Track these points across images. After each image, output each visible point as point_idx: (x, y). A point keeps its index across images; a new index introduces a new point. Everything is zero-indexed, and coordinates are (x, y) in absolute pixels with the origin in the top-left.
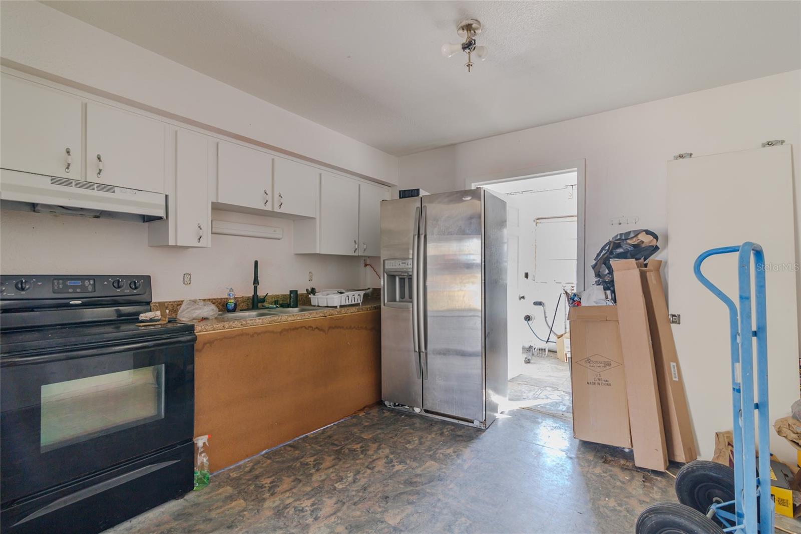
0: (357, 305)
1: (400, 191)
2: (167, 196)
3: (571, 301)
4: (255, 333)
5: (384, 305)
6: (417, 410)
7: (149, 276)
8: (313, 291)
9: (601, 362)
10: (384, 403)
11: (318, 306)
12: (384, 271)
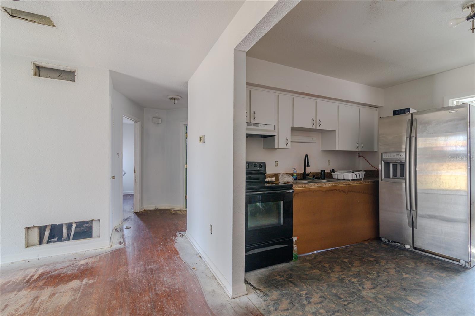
0: (361, 179)
1: (394, 111)
2: (275, 126)
4: (315, 191)
5: (382, 180)
6: (408, 247)
7: (265, 162)
8: (333, 171)
10: (381, 240)
11: (338, 179)
12: (382, 160)
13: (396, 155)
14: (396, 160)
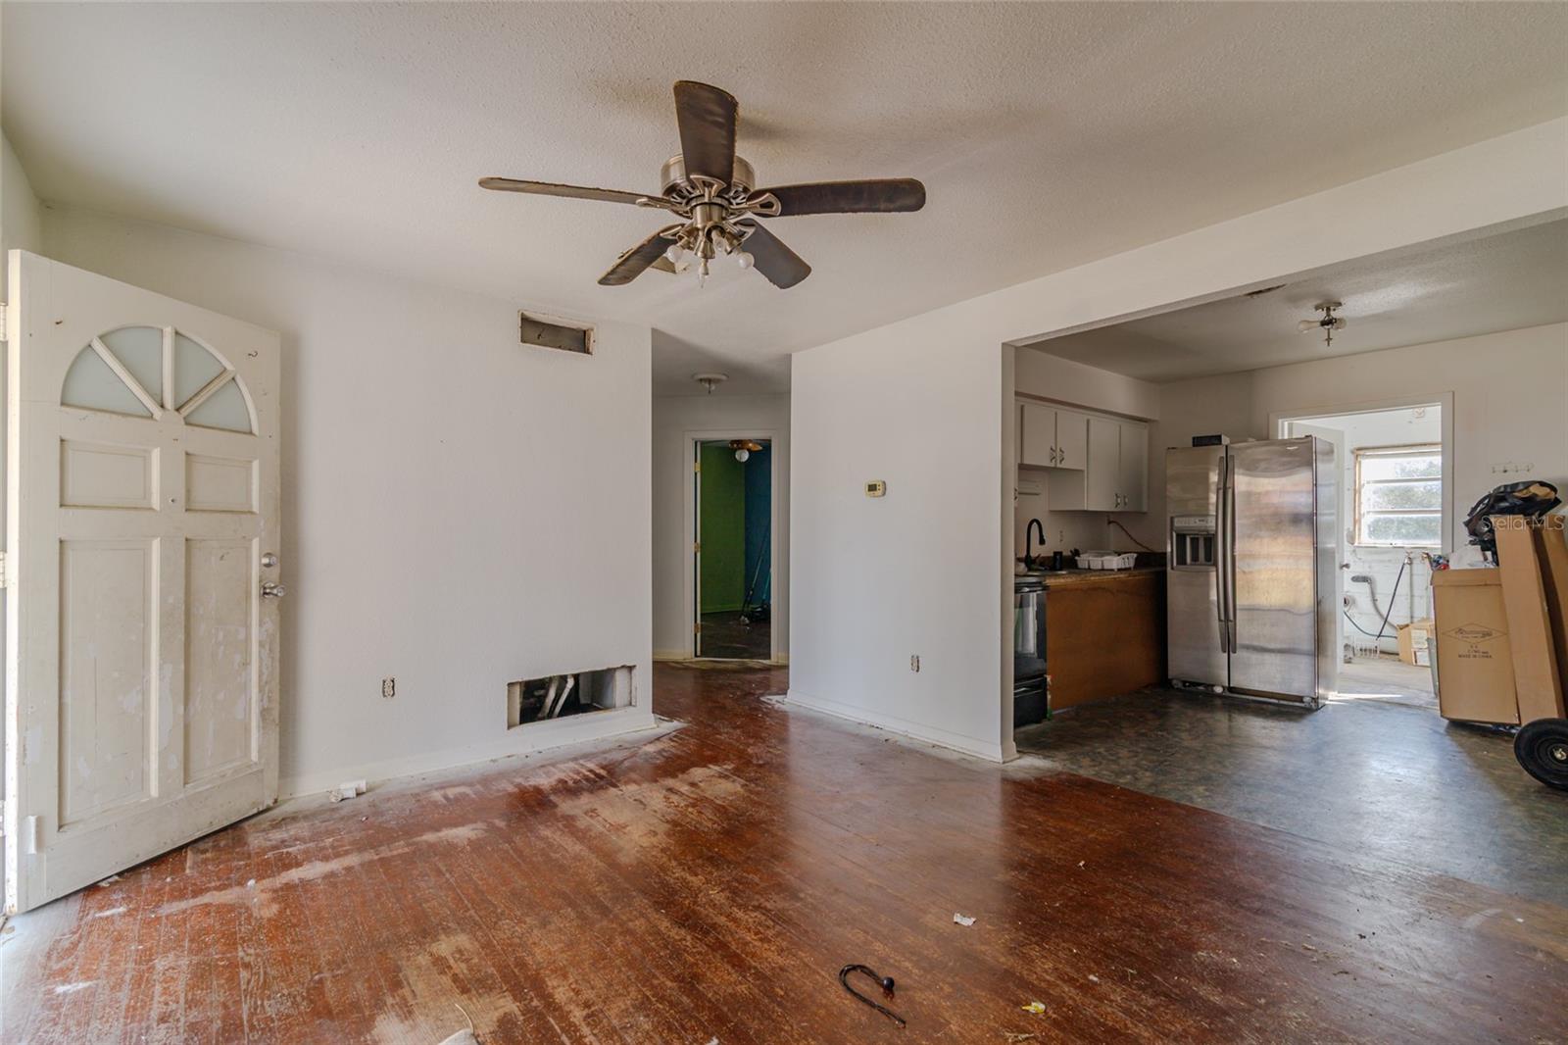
0: (1129, 569)
1: (1194, 438)
3: (1434, 564)
5: (1172, 568)
6: (1218, 690)
8: (1076, 553)
9: (1478, 633)
10: (1170, 683)
11: (1089, 569)
12: (1172, 530)
13: (1199, 521)
14: (1200, 531)
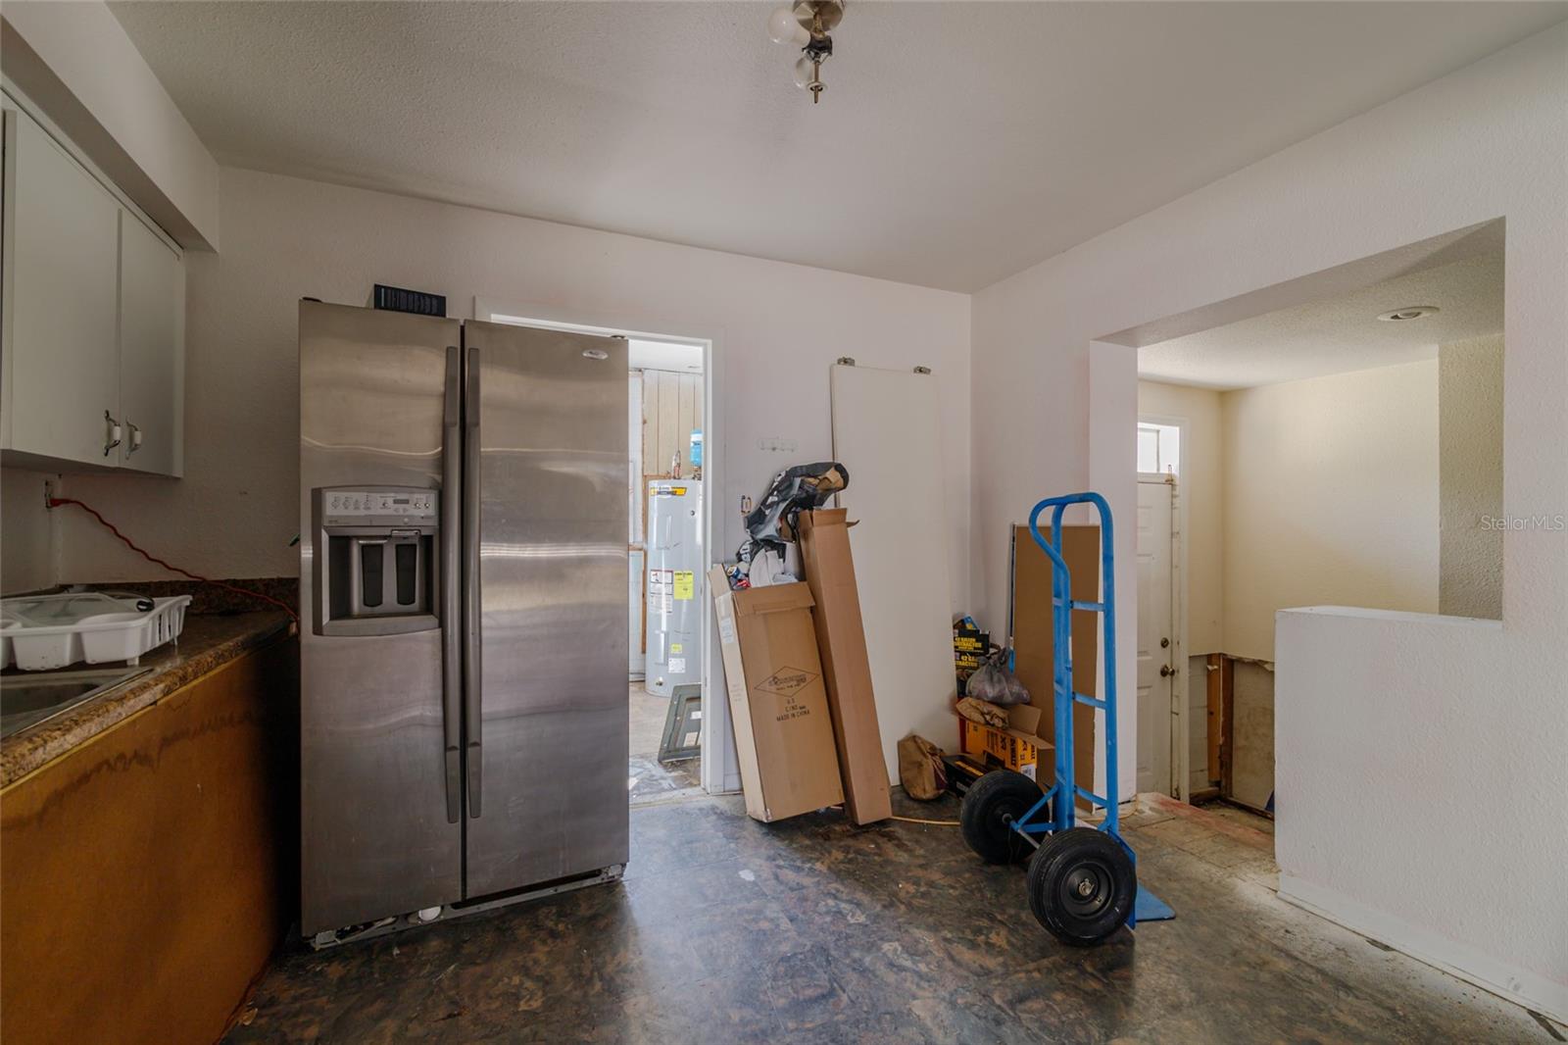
1: (377, 288)
3: (733, 581)
5: (318, 630)
6: (430, 915)
9: (791, 679)
10: (308, 945)
12: (318, 522)
13: (396, 502)
14: (394, 527)
